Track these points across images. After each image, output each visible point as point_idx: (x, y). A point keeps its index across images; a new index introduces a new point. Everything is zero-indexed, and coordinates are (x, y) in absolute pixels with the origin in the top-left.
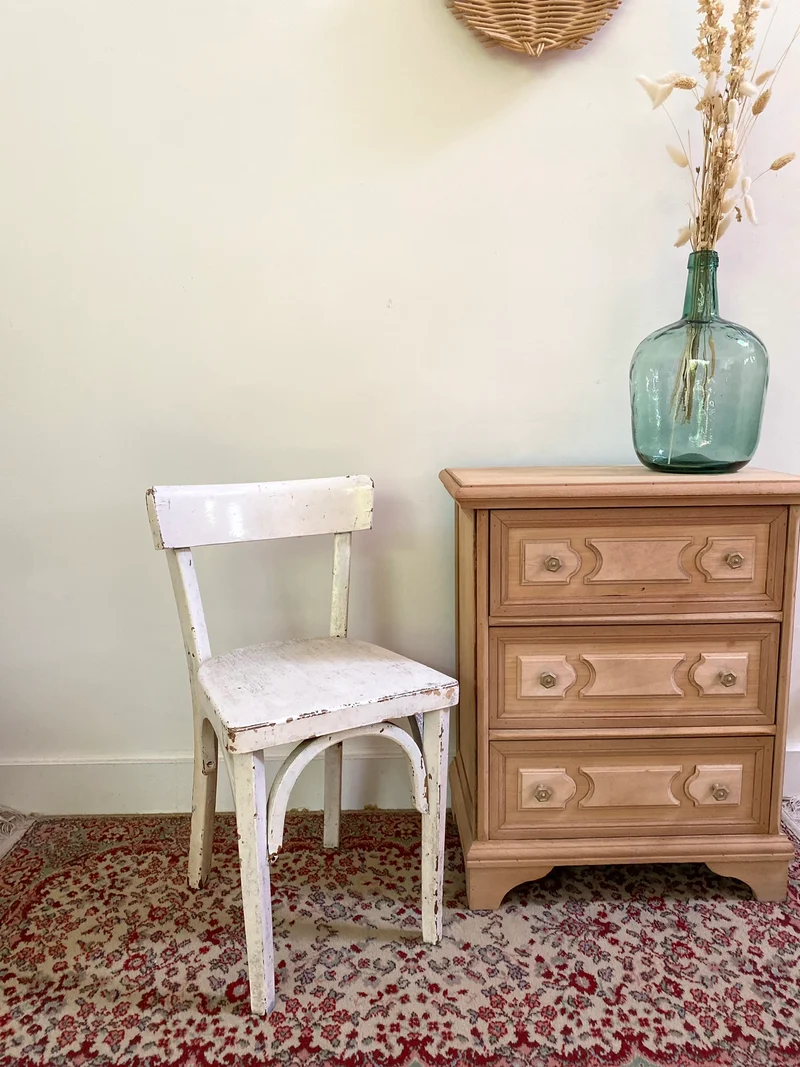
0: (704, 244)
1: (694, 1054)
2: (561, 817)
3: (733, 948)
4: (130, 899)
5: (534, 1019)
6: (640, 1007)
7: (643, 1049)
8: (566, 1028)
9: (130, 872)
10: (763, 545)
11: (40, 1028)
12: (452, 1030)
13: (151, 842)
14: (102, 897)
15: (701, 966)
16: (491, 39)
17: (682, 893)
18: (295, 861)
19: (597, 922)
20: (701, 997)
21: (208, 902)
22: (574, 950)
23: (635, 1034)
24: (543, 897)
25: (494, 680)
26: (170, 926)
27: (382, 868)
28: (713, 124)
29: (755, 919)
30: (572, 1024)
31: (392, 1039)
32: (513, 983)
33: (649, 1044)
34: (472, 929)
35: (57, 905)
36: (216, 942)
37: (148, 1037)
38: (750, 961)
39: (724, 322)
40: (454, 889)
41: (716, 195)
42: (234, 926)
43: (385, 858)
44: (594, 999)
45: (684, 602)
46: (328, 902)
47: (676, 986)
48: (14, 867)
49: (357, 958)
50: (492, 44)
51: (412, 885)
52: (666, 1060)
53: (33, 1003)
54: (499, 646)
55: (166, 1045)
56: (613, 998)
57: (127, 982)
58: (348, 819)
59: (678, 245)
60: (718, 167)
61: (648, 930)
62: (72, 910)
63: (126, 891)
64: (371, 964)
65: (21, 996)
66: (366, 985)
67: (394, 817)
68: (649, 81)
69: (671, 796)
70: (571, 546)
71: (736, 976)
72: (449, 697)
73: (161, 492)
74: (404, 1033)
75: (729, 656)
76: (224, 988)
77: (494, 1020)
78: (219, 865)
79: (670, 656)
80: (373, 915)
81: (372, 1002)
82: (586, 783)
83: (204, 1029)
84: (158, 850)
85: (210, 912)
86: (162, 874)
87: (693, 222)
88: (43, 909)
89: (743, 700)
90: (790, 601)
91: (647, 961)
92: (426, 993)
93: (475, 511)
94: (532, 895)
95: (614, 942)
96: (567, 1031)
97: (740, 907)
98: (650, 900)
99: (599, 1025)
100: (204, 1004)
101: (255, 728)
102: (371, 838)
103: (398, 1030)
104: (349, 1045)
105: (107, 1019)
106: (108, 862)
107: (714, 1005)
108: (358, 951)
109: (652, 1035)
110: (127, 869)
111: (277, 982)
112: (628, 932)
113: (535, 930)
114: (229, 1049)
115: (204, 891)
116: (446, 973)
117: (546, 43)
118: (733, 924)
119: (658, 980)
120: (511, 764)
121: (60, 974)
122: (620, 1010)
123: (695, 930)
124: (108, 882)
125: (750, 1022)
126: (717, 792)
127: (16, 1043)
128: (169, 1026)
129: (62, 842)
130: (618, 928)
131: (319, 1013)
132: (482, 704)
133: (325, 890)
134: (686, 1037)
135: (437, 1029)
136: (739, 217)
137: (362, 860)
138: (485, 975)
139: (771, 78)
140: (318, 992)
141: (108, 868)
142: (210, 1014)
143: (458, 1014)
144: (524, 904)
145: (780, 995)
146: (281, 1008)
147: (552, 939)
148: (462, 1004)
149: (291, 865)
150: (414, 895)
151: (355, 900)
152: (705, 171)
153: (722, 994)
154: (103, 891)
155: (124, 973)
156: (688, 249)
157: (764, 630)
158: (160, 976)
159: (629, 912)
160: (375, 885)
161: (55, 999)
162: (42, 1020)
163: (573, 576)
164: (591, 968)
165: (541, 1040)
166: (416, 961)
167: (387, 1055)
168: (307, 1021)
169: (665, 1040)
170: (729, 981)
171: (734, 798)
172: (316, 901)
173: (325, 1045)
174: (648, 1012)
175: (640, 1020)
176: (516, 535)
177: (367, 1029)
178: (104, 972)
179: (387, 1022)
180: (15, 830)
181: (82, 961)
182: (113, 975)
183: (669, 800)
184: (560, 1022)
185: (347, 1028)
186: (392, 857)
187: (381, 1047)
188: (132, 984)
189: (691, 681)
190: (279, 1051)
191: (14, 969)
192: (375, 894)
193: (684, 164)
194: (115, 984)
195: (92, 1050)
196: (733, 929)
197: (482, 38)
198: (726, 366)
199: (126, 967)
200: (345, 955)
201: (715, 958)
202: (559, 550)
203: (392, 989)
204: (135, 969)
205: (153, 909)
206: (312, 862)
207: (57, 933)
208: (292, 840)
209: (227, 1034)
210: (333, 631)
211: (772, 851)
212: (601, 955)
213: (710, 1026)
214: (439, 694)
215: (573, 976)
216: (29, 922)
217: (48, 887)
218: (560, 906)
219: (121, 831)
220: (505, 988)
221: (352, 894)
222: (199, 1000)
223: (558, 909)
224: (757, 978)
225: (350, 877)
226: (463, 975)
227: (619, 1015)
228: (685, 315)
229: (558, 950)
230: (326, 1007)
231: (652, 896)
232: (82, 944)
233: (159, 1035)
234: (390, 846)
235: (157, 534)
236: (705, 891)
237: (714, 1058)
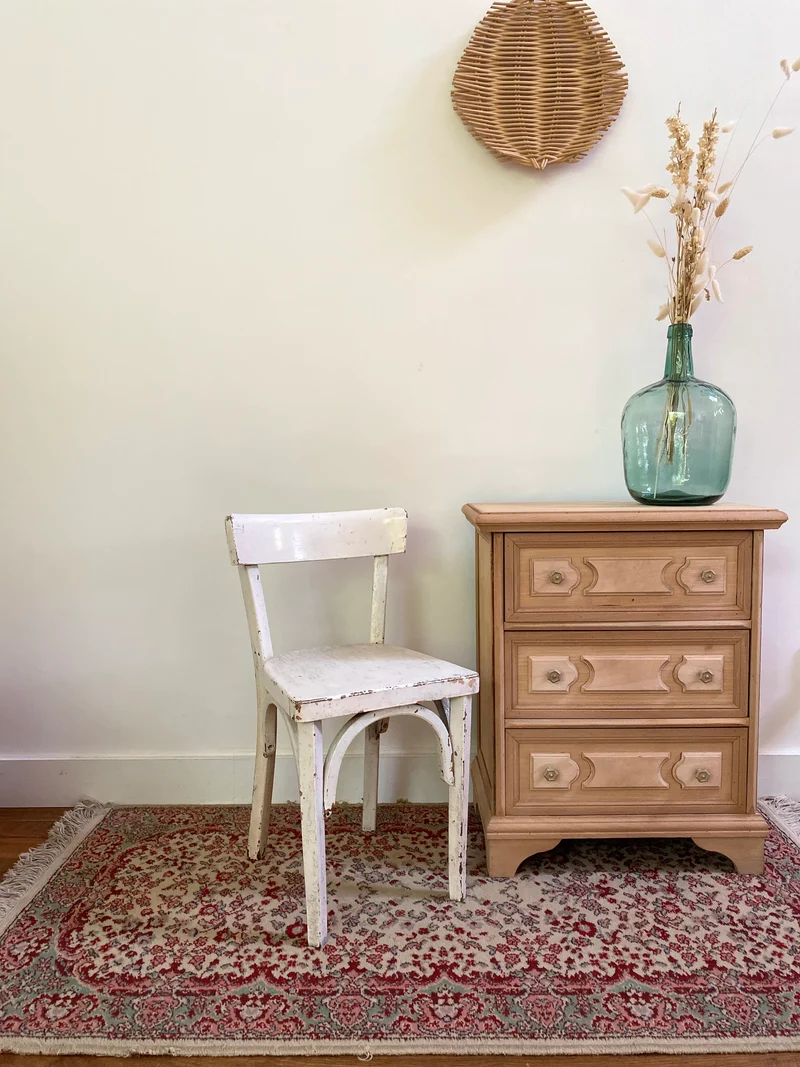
0: (680, 318)
1: (676, 978)
2: (567, 796)
3: (715, 906)
4: (200, 866)
5: (543, 953)
6: (633, 947)
7: (632, 973)
8: (569, 959)
9: (198, 847)
10: (732, 563)
11: (135, 953)
12: (475, 959)
13: (213, 825)
14: (175, 864)
15: (685, 918)
16: (504, 156)
17: (673, 867)
18: (338, 841)
19: (598, 887)
20: (685, 940)
21: (265, 869)
22: (578, 906)
23: (627, 964)
24: (553, 869)
25: (509, 676)
26: (236, 885)
27: (413, 846)
28: (685, 224)
29: (735, 886)
30: (574, 957)
31: (425, 964)
32: (526, 928)
33: (639, 971)
34: (492, 891)
35: (139, 869)
36: (275, 897)
37: (224, 960)
38: (728, 916)
39: (697, 381)
40: (476, 862)
41: (688, 279)
42: (289, 886)
43: (416, 839)
44: (593, 939)
45: (667, 612)
46: (368, 870)
47: (663, 932)
48: (98, 841)
49: (394, 910)
50: (506, 160)
51: (439, 858)
52: (652, 981)
53: (127, 937)
54: (513, 647)
55: (240, 966)
56: (609, 940)
57: (203, 923)
58: (382, 810)
59: (659, 319)
60: (689, 258)
61: (642, 894)
62: (151, 873)
63: (195, 861)
64: (406, 913)
65: (118, 932)
66: (402, 928)
67: (422, 809)
68: (632, 192)
69: (661, 779)
70: (572, 563)
71: (715, 926)
72: (471, 686)
73: (238, 519)
74: (435, 961)
75: (707, 658)
76: (284, 929)
77: (509, 953)
78: (273, 843)
79: (657, 657)
80: (406, 880)
81: (408, 939)
82: (588, 766)
83: (270, 956)
84: (220, 831)
85: (268, 876)
86: (225, 849)
87: (671, 300)
88: (127, 872)
89: (720, 696)
90: (757, 611)
91: (641, 915)
92: (453, 934)
93: (492, 533)
94: (543, 867)
95: (613, 901)
96: (570, 961)
97: (723, 877)
98: (644, 872)
99: (597, 957)
100: (268, 939)
101: (316, 702)
102: (404, 824)
103: (430, 958)
104: (389, 968)
105: (190, 948)
106: (178, 840)
107: (695, 946)
108: (395, 905)
109: (641, 965)
110: (195, 845)
111: (328, 925)
112: (624, 894)
113: (545, 892)
114: (291, 969)
115: (261, 862)
116: (469, 921)
117: (549, 159)
118: (716, 889)
119: (648, 928)
120: (524, 748)
121: (148, 917)
122: (615, 948)
123: (683, 893)
124: (180, 854)
125: (724, 957)
126: (701, 775)
127: (118, 964)
128: (241, 953)
129: (135, 825)
130: (616, 891)
131: (364, 946)
132: (499, 697)
133: (364, 862)
134: (670, 967)
135: (462, 958)
136: (708, 297)
137: (397, 840)
138: (502, 922)
139: (729, 189)
140: (362, 932)
141: (178, 843)
142: (274, 946)
143: (480, 948)
144: (536, 874)
145: (752, 940)
146: (333, 942)
147: (559, 898)
148: (483, 942)
149: (335, 843)
150: (442, 866)
151: (391, 869)
152: (679, 260)
153: (702, 938)
154: (176, 860)
155: (200, 917)
156: (667, 322)
157: (735, 636)
158: (230, 920)
159: (626, 880)
160: (408, 858)
161: (146, 934)
162: (137, 948)
163: (574, 588)
164: (591, 918)
165: (549, 967)
166: (444, 912)
167: (421, 974)
168: (355, 952)
169: (651, 969)
170: (709, 930)
171: (715, 782)
172: (358, 869)
173: (370, 967)
174: (639, 949)
175: (632, 955)
176: (526, 554)
177: (404, 957)
178: (183, 916)
179: (420, 953)
180: (96, 815)
181: (165, 908)
182: (192, 919)
183: (660, 783)
184: (564, 955)
185: (388, 956)
186: (421, 839)
187: (416, 969)
188: (208, 924)
189: (676, 680)
190: (332, 971)
191: (109, 913)
192: (408, 865)
193: (663, 255)
194: (194, 924)
195: (180, 968)
196: (715, 893)
197: (497, 155)
198: (699, 417)
199: (202, 912)
200: (384, 908)
201: (698, 913)
202: (562, 566)
203: (424, 931)
204: (209, 914)
205: (219, 874)
206: (352, 841)
207: (142, 889)
208: (335, 825)
209: (289, 959)
210: (373, 639)
211: (749, 829)
212: (600, 910)
213: (690, 959)
214: (463, 683)
215: (576, 924)
216: (117, 881)
217: (129, 857)
218: (567, 875)
219: (187, 817)
220: (518, 931)
221: (388, 865)
222: (265, 936)
223: (566, 878)
224: (733, 928)
225: (386, 853)
226: (483, 922)
227: (614, 951)
228: (666, 376)
229: (564, 906)
230: (369, 942)
231: (647, 869)
232: (163, 897)
233: (234, 959)
234: (420, 830)
235: (233, 552)
236: (694, 866)
237: (692, 981)
